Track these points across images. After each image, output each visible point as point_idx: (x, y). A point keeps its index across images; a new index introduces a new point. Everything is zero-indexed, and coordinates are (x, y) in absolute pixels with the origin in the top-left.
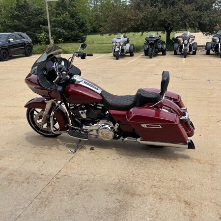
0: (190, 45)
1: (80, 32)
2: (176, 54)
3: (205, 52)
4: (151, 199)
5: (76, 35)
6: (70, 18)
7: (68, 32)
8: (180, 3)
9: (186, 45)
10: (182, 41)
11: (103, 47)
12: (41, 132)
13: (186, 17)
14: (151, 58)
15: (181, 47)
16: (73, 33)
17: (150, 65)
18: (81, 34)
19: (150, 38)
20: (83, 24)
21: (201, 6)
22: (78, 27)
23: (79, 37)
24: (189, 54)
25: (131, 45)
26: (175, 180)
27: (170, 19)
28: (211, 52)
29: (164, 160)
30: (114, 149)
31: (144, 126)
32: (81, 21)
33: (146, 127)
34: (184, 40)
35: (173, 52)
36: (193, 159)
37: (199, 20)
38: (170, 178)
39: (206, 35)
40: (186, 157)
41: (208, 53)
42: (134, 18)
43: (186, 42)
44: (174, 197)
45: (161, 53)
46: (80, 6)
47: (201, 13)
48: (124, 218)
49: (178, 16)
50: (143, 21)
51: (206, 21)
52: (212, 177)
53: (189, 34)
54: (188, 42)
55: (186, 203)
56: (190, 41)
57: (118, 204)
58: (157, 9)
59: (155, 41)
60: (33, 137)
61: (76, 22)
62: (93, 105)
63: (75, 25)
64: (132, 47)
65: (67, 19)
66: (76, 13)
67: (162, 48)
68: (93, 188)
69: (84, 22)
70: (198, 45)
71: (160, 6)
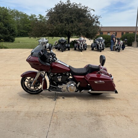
0: (83, 45)
1: (11, 35)
2: (75, 50)
3: (91, 49)
4: (109, 117)
5: (8, 37)
6: (4, 27)
7: (3, 35)
8: (76, 22)
9: (81, 45)
10: (79, 43)
11: (28, 45)
12: (29, 92)
13: (80, 29)
14: (63, 52)
15: (79, 46)
16: (6, 36)
17: (64, 56)
18: (12, 37)
19: (61, 40)
20: (13, 31)
21: (87, 24)
22: (9, 32)
23: (10, 38)
24: (83, 50)
25: (50, 44)
26: (114, 108)
27: (71, 30)
28: (94, 49)
29: (104, 100)
31: (96, 82)
32: (12, 28)
33: (97, 83)
34: (80, 42)
35: (74, 49)
36: (117, 99)
37: (87, 31)
38: (112, 107)
39: (90, 40)
40: (113, 98)
41: (93, 50)
42: (50, 29)
43: (81, 43)
44: (118, 115)
45: (67, 49)
46: (11, 19)
47: (88, 28)
48: (102, 125)
49: (76, 29)
50: (56, 31)
51: (91, 32)
52: (130, 105)
53: (82, 38)
54: (83, 43)
55: (125, 116)
56: (84, 43)
57: (95, 120)
58: (64, 24)
59: (65, 42)
61: (8, 29)
62: (64, 74)
63: (8, 31)
64: (51, 45)
65: (2, 27)
66: (8, 24)
67: (68, 46)
68: (78, 115)
69: (14, 29)
70: (87, 45)
71: (65, 22)
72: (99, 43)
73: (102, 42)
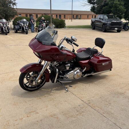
10: (2, 25)
28: (18, 31)
30: (78, 82)
43: (5, 25)
53: (4, 20)
54: (6, 26)
60: (22, 94)
72: (24, 25)
73: (26, 24)
